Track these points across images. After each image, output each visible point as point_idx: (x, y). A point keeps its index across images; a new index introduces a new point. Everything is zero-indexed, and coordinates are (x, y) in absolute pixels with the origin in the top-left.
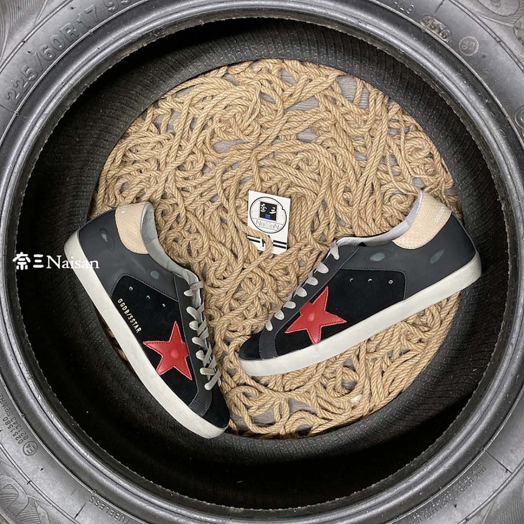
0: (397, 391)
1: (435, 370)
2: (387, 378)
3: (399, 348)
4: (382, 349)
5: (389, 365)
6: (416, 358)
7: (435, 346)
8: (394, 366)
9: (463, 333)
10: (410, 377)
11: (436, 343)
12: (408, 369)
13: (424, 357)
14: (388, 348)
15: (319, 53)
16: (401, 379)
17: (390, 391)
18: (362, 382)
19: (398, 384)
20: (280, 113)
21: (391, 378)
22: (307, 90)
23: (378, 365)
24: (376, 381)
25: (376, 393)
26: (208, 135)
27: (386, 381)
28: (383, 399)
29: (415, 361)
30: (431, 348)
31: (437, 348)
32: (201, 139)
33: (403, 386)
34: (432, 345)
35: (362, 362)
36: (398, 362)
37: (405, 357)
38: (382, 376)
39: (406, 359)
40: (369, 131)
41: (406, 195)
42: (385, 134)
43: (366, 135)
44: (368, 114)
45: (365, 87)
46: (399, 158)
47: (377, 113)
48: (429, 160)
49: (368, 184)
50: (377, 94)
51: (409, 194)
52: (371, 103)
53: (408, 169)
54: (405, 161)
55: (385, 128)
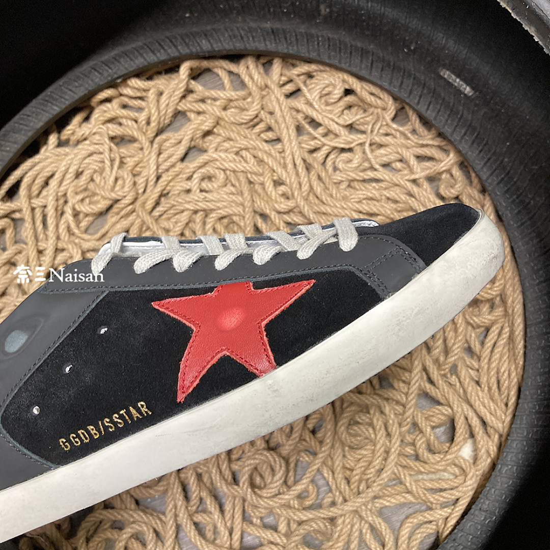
0: (513, 392)
1: (540, 323)
2: (489, 384)
3: (473, 335)
4: (454, 344)
5: (477, 367)
6: (504, 332)
7: (516, 296)
8: (484, 363)
9: (537, 254)
10: (515, 360)
11: (514, 291)
12: (505, 353)
13: (513, 318)
14: (460, 338)
15: (153, 52)
16: (507, 372)
17: (505, 400)
18: (460, 410)
19: (507, 382)
20: (146, 144)
21: (493, 380)
22: (164, 105)
23: (463, 373)
24: (477, 398)
25: (488, 414)
26: (71, 218)
27: (490, 389)
28: (503, 417)
29: (505, 335)
30: (513, 302)
31: (520, 297)
32: (62, 227)
33: (515, 380)
34: (511, 298)
35: (440, 382)
36: (486, 353)
37: (490, 341)
38: (480, 387)
39: (493, 342)
40: (263, 109)
41: (350, 150)
42: (282, 98)
43: (263, 114)
44: (250, 94)
45: (230, 73)
46: (315, 115)
47: (259, 84)
48: (350, 99)
49: (299, 162)
50: (248, 68)
51: (352, 146)
52: (246, 79)
53: (333, 120)
54: (323, 113)
55: (279, 93)
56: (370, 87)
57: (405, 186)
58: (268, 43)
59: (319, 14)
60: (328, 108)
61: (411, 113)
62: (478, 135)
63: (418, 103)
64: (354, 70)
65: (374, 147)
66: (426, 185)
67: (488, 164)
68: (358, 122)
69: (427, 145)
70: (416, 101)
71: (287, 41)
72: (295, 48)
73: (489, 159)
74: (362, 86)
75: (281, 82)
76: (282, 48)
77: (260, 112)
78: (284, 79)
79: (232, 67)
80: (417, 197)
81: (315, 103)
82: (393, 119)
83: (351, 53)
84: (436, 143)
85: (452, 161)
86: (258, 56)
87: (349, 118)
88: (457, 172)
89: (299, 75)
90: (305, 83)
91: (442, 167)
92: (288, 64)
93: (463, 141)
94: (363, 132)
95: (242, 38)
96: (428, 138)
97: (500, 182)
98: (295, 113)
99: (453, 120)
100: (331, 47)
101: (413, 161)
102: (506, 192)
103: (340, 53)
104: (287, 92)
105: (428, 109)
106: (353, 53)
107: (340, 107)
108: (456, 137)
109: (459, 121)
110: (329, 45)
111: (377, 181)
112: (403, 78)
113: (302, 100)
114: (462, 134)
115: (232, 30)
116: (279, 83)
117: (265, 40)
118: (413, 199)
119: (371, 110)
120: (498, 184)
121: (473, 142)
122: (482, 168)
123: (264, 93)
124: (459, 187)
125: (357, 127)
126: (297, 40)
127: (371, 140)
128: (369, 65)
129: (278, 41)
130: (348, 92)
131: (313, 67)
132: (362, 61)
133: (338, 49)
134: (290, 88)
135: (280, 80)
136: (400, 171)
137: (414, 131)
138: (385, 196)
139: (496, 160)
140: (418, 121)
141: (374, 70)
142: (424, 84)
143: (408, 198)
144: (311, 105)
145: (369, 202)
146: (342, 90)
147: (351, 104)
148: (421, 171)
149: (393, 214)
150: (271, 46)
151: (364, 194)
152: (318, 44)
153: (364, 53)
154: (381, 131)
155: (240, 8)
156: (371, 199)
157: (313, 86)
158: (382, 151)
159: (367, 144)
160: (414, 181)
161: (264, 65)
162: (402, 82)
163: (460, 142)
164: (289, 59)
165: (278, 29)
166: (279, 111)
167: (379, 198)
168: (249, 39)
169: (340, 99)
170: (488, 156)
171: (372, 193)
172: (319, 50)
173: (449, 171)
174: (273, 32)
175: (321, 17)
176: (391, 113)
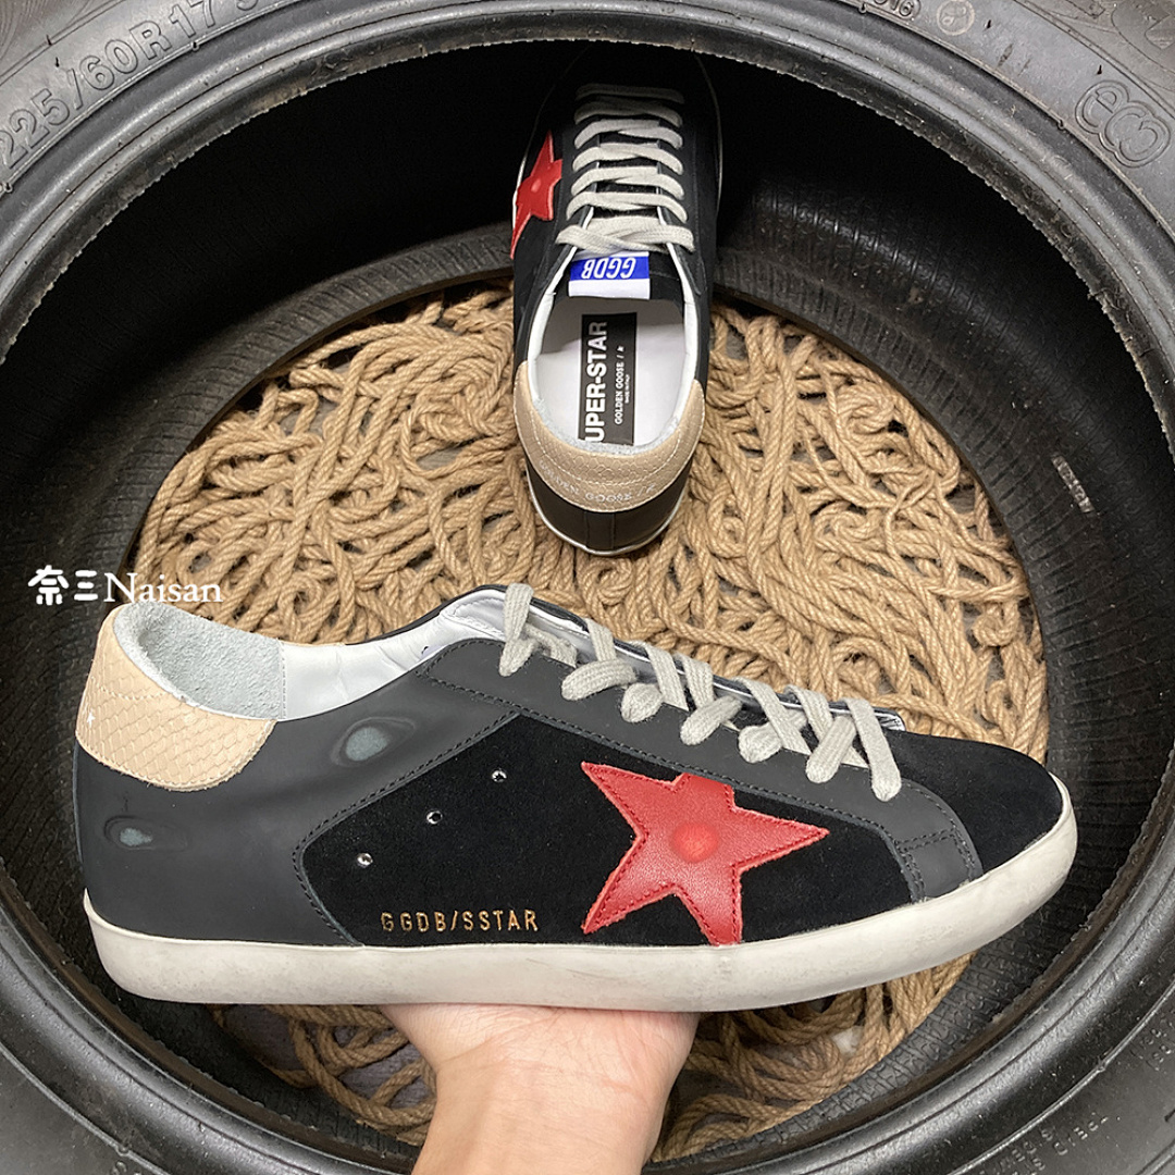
40: (756, 398)
41: (862, 511)
42: (792, 395)
43: (753, 406)
44: (747, 370)
45: (733, 329)
46: (831, 440)
47: (767, 362)
48: (894, 438)
49: (776, 494)
50: (761, 332)
51: (867, 505)
52: (752, 347)
53: (855, 458)
54: (845, 441)
55: (791, 386)
56: (932, 433)
57: (924, 599)
58: (806, 307)
59: (904, 301)
60: (856, 437)
61: (980, 496)
62: (1066, 567)
63: (994, 483)
64: (918, 396)
65: (901, 523)
66: (957, 612)
67: (1064, 615)
68: (892, 477)
69: (984, 555)
70: (992, 479)
71: (835, 315)
72: (844, 330)
73: (1067, 609)
74: (921, 425)
75: (802, 373)
76: (825, 322)
77: (750, 401)
78: (809, 370)
79: (740, 323)
80: (936, 623)
81: (838, 421)
82: (950, 496)
83: (924, 371)
84: (998, 557)
85: (1011, 591)
86: (785, 320)
87: (881, 464)
88: (1011, 611)
89: (832, 374)
90: (837, 388)
91: (991, 594)
92: (825, 351)
93: (1040, 565)
94: (891, 493)
95: (772, 285)
96: (990, 544)
97: (1072, 648)
98: (801, 423)
99: (1035, 529)
100: (898, 351)
101: (951, 569)
102: (1073, 667)
103: (908, 364)
104: (805, 391)
105: (1004, 497)
106: (927, 372)
107: (875, 443)
108: (1032, 555)
109: (1046, 534)
110: (896, 347)
111: (884, 572)
112: (987, 437)
113: (821, 408)
114: (1042, 555)
115: (762, 268)
116: (798, 372)
117: (804, 300)
118: (927, 622)
119: (921, 468)
120: (1066, 650)
121: (1054, 573)
122: (1051, 617)
123: (768, 377)
124: (1006, 634)
125: (888, 484)
126: (852, 319)
127: (899, 510)
128: (944, 398)
129: (822, 310)
130: (895, 427)
131: (860, 370)
132: (934, 389)
133: (906, 358)
134: (811, 386)
135: (801, 369)
136: (926, 575)
137: (973, 528)
138: (886, 598)
139: (1077, 616)
140: (986, 514)
141: (948, 408)
142: (1016, 461)
143: (920, 616)
144: (832, 423)
145: (857, 596)
146: (889, 419)
147: (894, 447)
148: (957, 587)
149: (886, 629)
150: (809, 313)
151: (854, 581)
152: (881, 338)
153: (943, 378)
154: (922, 504)
155: (789, 244)
156: (862, 594)
157: (847, 396)
158: (912, 534)
159: (891, 513)
160: (941, 599)
161: (787, 338)
162: (983, 443)
163: (1034, 564)
164: (829, 344)
165: (830, 294)
166: (780, 411)
167: (875, 598)
168: (781, 289)
169: (880, 431)
170: (1069, 604)
171: (866, 584)
172: (878, 347)
173: (1000, 605)
174: (821, 294)
175: (905, 306)
176: (951, 484)
